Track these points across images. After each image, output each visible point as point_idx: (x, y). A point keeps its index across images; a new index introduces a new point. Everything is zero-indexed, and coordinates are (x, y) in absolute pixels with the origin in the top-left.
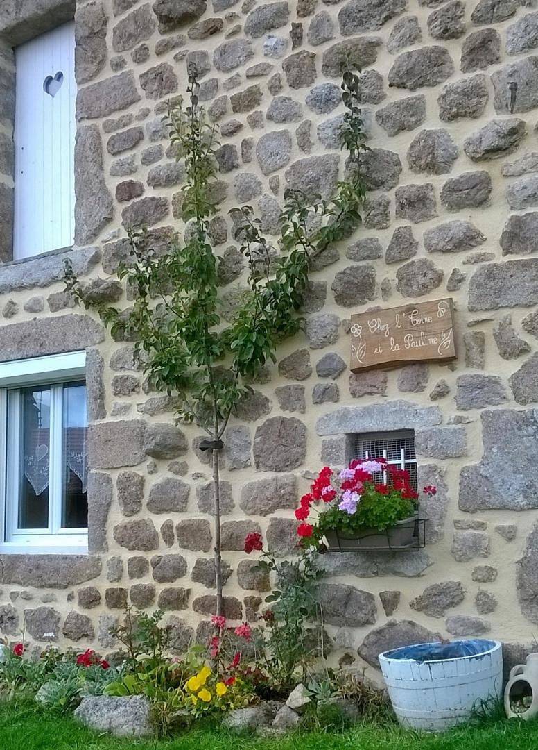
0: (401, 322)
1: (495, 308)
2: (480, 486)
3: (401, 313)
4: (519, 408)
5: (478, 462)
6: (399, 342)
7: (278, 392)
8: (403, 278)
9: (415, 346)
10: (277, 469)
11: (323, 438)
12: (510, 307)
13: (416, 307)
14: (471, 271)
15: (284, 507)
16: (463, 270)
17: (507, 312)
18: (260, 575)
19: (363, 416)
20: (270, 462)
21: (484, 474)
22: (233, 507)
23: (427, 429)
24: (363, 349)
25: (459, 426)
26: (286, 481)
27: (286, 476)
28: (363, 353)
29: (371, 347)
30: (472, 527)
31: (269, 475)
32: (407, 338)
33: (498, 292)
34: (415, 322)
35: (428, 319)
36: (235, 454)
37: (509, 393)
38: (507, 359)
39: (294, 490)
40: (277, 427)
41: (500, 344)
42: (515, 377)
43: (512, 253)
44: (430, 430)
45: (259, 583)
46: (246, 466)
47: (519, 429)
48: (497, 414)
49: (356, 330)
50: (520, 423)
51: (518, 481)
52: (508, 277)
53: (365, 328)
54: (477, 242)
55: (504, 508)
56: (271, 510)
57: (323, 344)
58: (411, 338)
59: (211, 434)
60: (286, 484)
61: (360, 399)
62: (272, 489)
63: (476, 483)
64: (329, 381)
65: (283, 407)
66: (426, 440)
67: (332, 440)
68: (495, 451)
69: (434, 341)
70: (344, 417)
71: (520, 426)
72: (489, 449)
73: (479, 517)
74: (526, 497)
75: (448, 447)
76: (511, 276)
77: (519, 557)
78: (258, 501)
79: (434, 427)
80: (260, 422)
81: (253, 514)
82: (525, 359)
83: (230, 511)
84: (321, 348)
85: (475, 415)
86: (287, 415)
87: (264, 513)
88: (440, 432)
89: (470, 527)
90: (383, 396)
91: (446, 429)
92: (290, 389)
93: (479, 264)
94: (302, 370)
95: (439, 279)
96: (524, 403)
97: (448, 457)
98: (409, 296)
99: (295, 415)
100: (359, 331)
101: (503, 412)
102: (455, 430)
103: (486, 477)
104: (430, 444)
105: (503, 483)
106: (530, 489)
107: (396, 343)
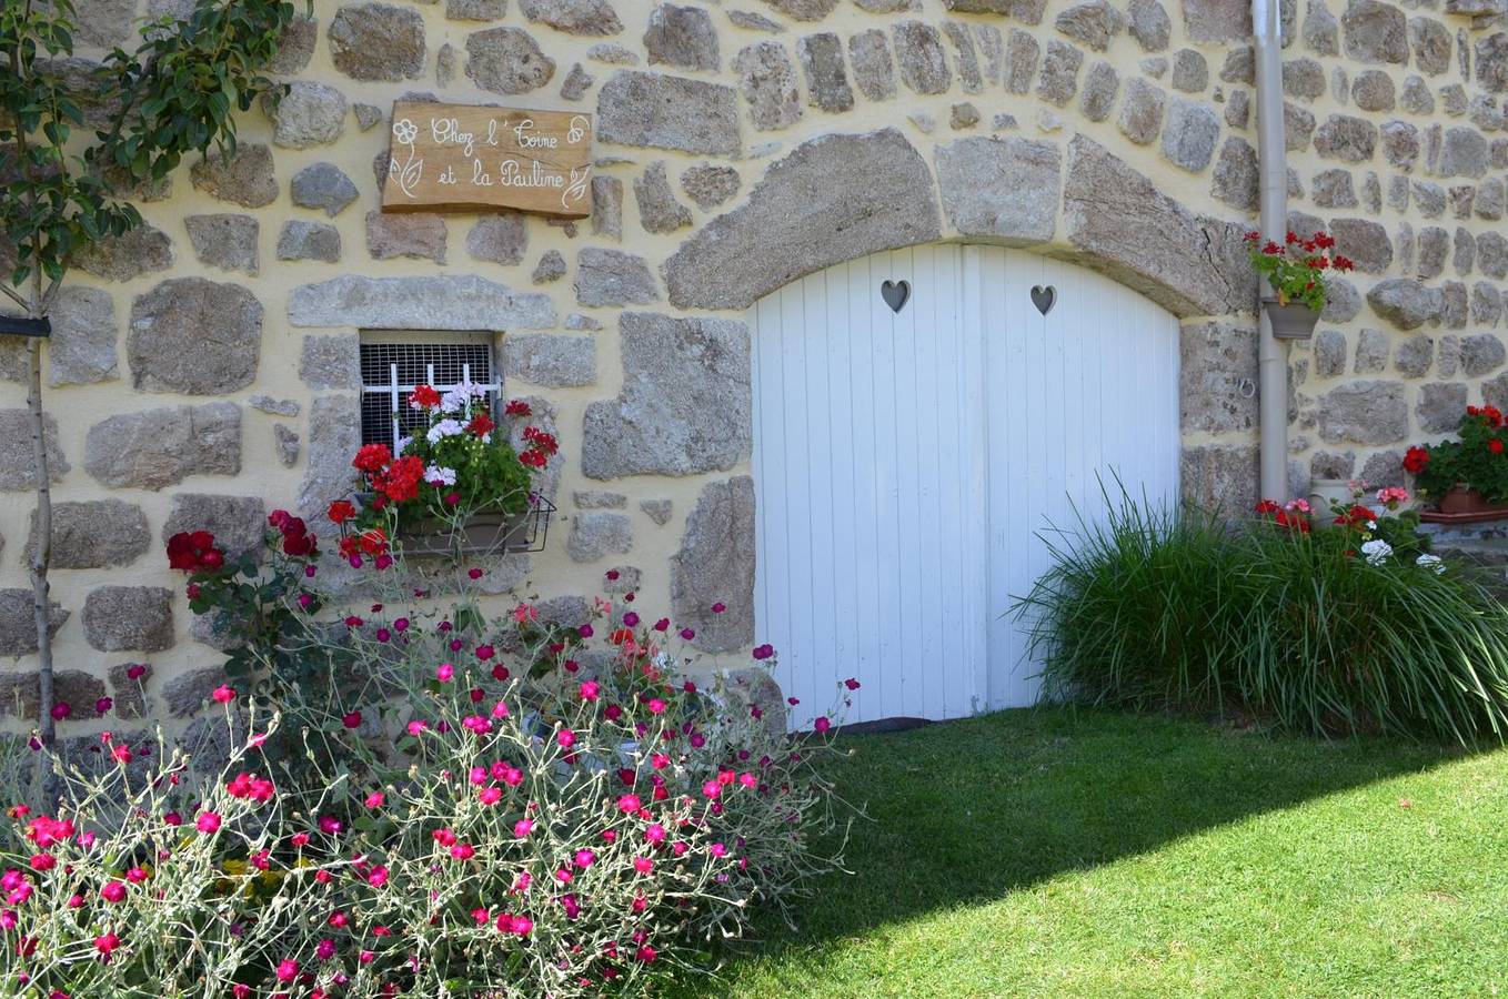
0: (500, 135)
1: (642, 143)
2: (621, 437)
3: (501, 120)
4: (675, 313)
5: (613, 397)
6: (491, 170)
7: (191, 223)
8: (482, 54)
9: (520, 183)
10: (196, 389)
11: (307, 332)
12: (664, 149)
13: (529, 113)
14: (602, 74)
15: (207, 470)
16: (590, 68)
17: (658, 156)
18: (154, 618)
19: (402, 298)
20: (179, 374)
21: (628, 418)
22: (66, 469)
23: (529, 333)
24: (417, 170)
25: (585, 334)
26: (218, 416)
27: (216, 406)
28: (415, 178)
29: (432, 171)
30: (606, 505)
31: (173, 402)
32: (506, 166)
33: (650, 121)
34: (525, 141)
35: (551, 142)
36: (77, 351)
37: (660, 286)
38: (654, 232)
39: (238, 435)
40: (197, 301)
41: (645, 205)
42: (673, 263)
43: (663, 62)
44: (536, 337)
45: (150, 636)
46: (106, 378)
47: (680, 347)
48: (643, 318)
49: (405, 131)
50: (682, 338)
51: (679, 432)
52: (663, 101)
53: (424, 130)
54: (611, 28)
55: (660, 472)
56: (176, 478)
57: (306, 142)
58: (514, 167)
59: (22, 302)
60: (218, 424)
61: (391, 262)
62: (183, 433)
63: (614, 433)
64: (318, 218)
65: (208, 258)
66: (527, 355)
67: (327, 337)
68: (644, 380)
69: (557, 181)
70: (356, 295)
71: (681, 343)
72: (631, 377)
73: (615, 487)
74: (692, 457)
75: (567, 369)
76: (669, 101)
77: (675, 550)
78: (141, 459)
79: (542, 332)
80: (145, 284)
81: (128, 485)
82: (685, 235)
83: (56, 480)
84: (300, 150)
85: (608, 316)
86: (217, 275)
87: (155, 484)
88: (554, 341)
89: (602, 504)
90: (439, 263)
91: (563, 337)
92: (227, 223)
93: (618, 66)
94: (259, 188)
95: (548, 71)
96: (684, 307)
97: (563, 384)
98: (488, 88)
99: (237, 277)
100: (410, 135)
101: (655, 317)
102: (579, 342)
103: (630, 422)
104: (535, 361)
105: (658, 432)
106: (696, 443)
107: (484, 171)
